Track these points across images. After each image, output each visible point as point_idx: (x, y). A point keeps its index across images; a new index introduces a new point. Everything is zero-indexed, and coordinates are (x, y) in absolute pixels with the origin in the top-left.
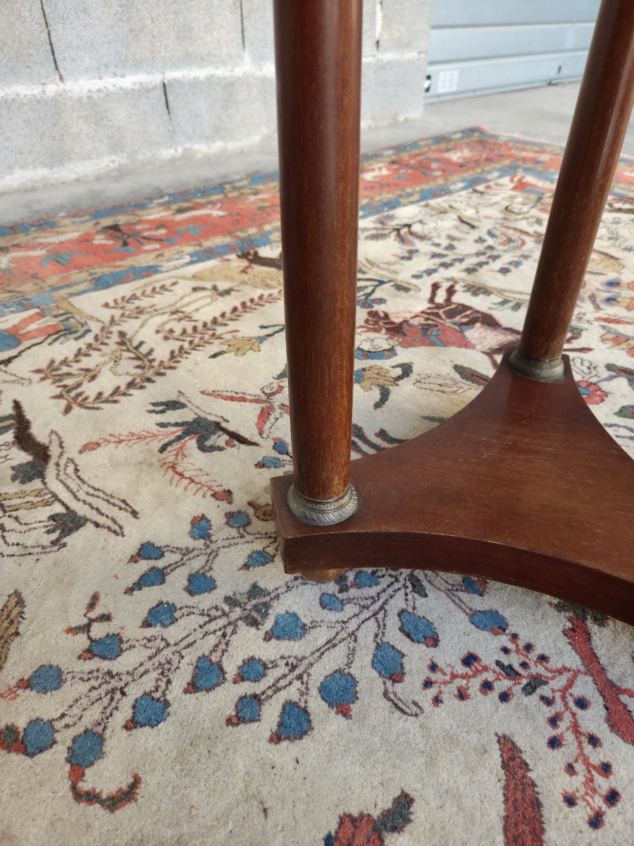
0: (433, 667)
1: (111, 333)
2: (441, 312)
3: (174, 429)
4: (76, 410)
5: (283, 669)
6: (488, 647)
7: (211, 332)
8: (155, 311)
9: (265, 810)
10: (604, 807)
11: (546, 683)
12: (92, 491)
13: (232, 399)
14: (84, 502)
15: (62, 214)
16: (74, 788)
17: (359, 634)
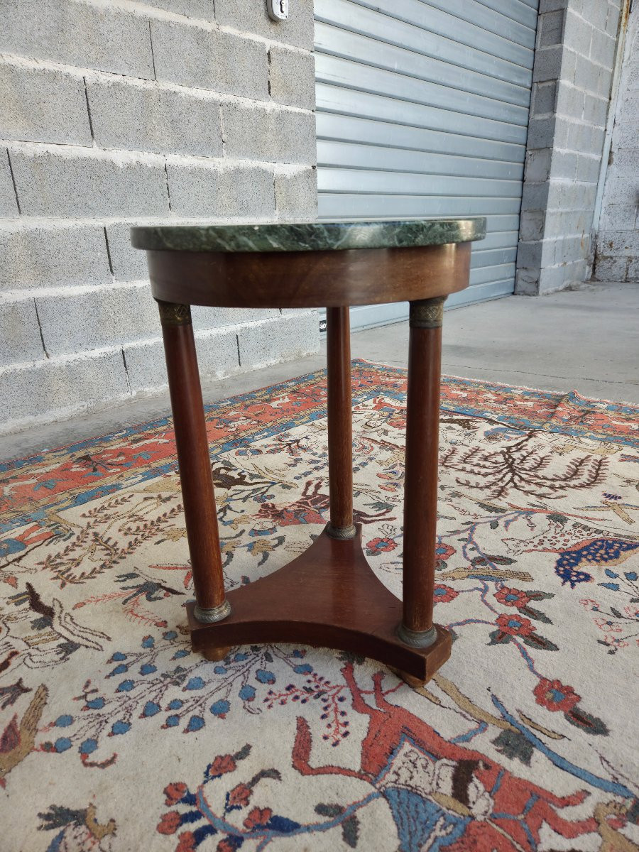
0: (271, 693)
1: (88, 534)
2: (309, 501)
3: (132, 590)
4: (68, 585)
5: (192, 702)
6: (300, 681)
7: (156, 528)
8: (118, 516)
9: (179, 759)
10: (341, 738)
11: (325, 693)
12: (82, 630)
13: (169, 568)
14: (78, 636)
15: (45, 450)
16: (83, 762)
17: (234, 683)
